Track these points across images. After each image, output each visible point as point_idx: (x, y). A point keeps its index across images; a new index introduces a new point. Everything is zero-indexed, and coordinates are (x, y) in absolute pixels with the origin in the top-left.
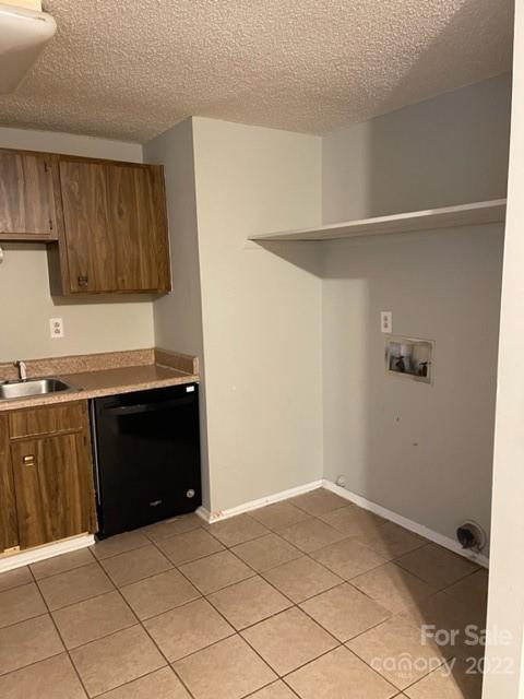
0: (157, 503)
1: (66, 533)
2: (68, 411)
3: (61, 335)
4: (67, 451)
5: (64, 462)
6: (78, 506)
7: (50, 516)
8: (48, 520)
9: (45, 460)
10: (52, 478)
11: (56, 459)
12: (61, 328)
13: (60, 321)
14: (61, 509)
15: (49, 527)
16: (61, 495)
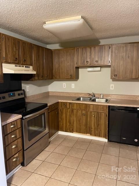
0: (124, 138)
1: (99, 136)
2: (103, 107)
3: (113, 89)
4: (102, 116)
5: (101, 119)
6: (103, 131)
7: (97, 130)
8: (96, 131)
9: (97, 117)
10: (98, 122)
11: (99, 117)
12: (113, 87)
13: (113, 85)
14: (99, 130)
15: (96, 133)
16: (99, 126)
